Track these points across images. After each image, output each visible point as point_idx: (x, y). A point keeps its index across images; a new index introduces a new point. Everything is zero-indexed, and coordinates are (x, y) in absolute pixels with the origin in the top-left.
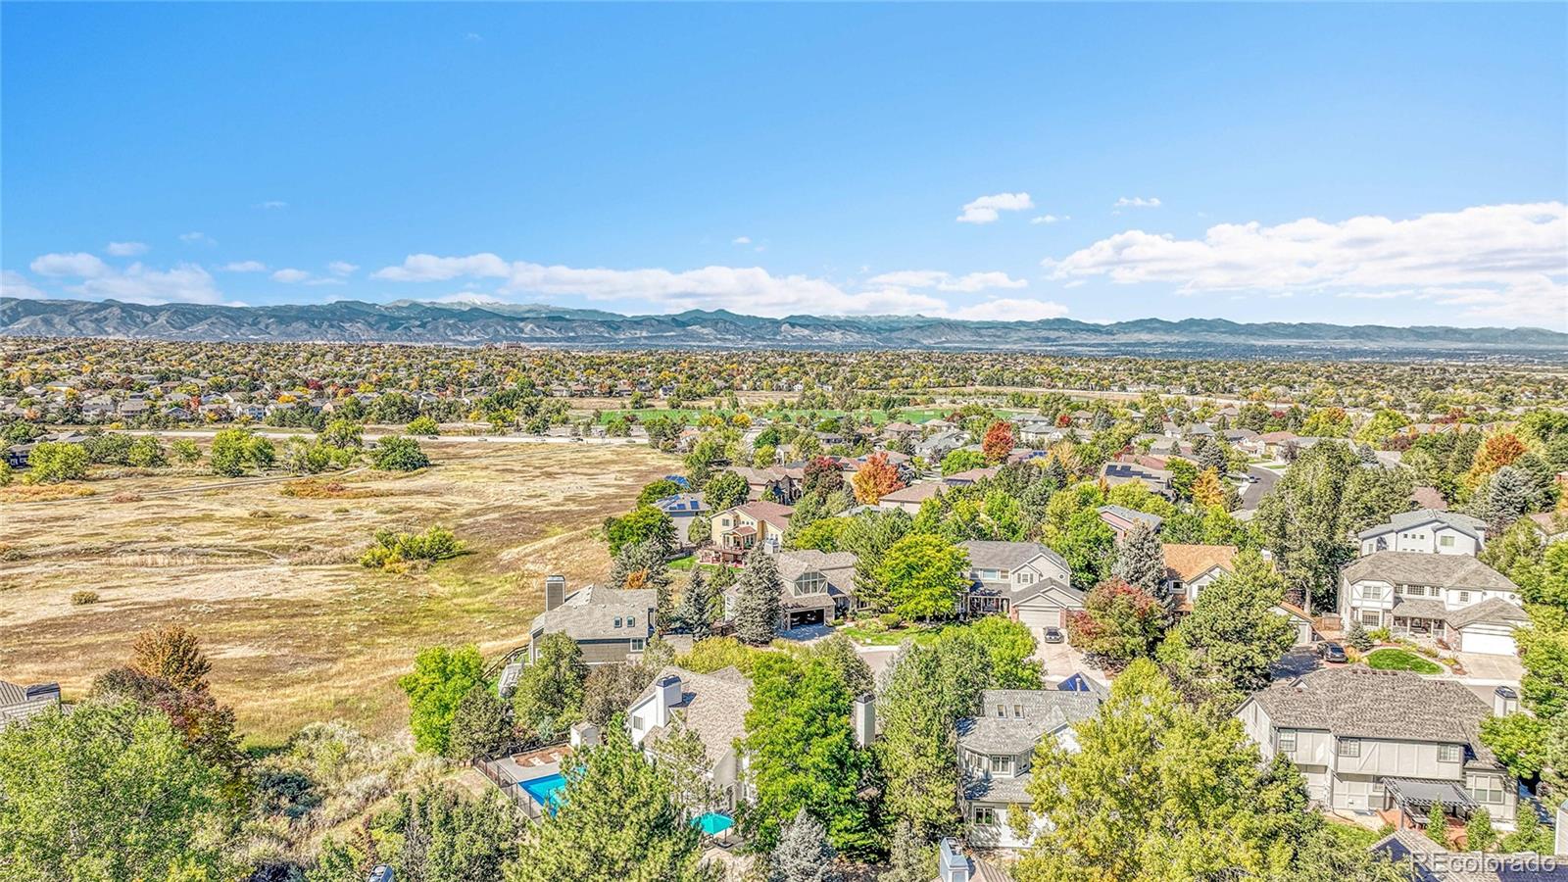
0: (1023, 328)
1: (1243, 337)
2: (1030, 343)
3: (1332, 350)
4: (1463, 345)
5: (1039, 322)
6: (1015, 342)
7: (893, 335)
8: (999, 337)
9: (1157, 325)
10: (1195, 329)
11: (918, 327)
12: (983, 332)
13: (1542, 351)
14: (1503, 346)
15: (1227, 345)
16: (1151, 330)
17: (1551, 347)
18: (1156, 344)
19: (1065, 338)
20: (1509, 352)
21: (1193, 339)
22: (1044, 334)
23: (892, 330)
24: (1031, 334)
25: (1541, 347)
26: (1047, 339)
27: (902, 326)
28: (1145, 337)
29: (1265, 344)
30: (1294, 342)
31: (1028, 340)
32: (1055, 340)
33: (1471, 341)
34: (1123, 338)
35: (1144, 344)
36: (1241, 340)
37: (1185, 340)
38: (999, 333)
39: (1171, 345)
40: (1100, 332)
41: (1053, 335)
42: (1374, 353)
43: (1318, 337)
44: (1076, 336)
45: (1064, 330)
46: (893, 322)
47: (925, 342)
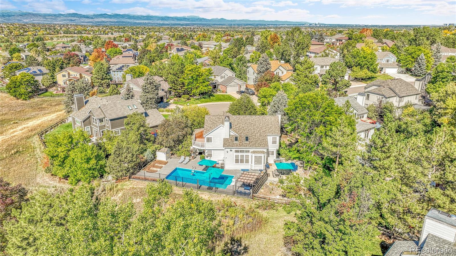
0: (62, 16)
1: (132, 20)
2: (65, 22)
3: (157, 24)
4: (188, 22)
5: (67, 14)
6: (60, 21)
7: (10, 18)
8: (53, 19)
9: (106, 16)
10: (118, 17)
11: (21, 15)
12: (47, 17)
13: (205, 24)
14: (197, 23)
15: (129, 22)
16: (105, 17)
17: (207, 23)
18: (107, 22)
19: (77, 20)
20: (198, 24)
21: (118, 20)
22: (70, 18)
23: (9, 16)
24: (65, 18)
25: (205, 23)
26: (71, 20)
27: (13, 14)
28: (104, 19)
29: (139, 22)
30: (147, 21)
31: (64, 20)
32: (74, 21)
33: (190, 21)
34: (97, 20)
35: (104, 22)
36: (132, 21)
37: (116, 21)
38: (53, 18)
39: (112, 22)
40: (89, 18)
41: (73, 18)
42: (168, 25)
43: (153, 20)
44: (81, 19)
45: (77, 17)
46: (10, 13)
47: (24, 21)
